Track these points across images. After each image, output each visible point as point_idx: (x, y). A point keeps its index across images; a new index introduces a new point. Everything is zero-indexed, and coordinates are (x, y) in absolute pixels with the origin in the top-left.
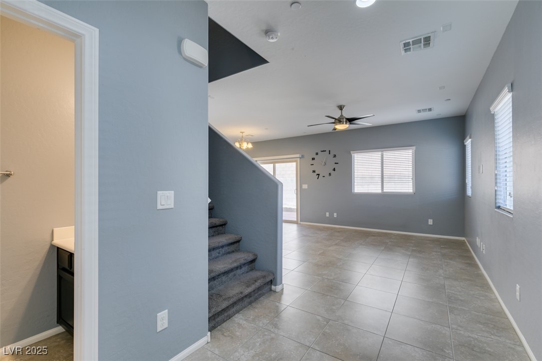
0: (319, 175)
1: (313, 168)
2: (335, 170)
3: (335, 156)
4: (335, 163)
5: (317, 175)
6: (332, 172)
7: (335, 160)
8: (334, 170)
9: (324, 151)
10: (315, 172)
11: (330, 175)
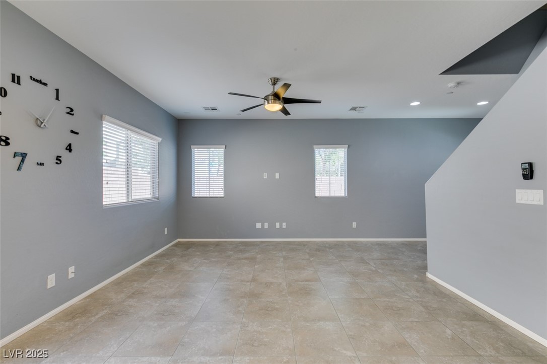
0: (24, 156)
2: (70, 150)
3: (71, 112)
4: (72, 132)
5: (17, 154)
6: (65, 155)
9: (40, 82)
10: (8, 144)
11: (59, 162)
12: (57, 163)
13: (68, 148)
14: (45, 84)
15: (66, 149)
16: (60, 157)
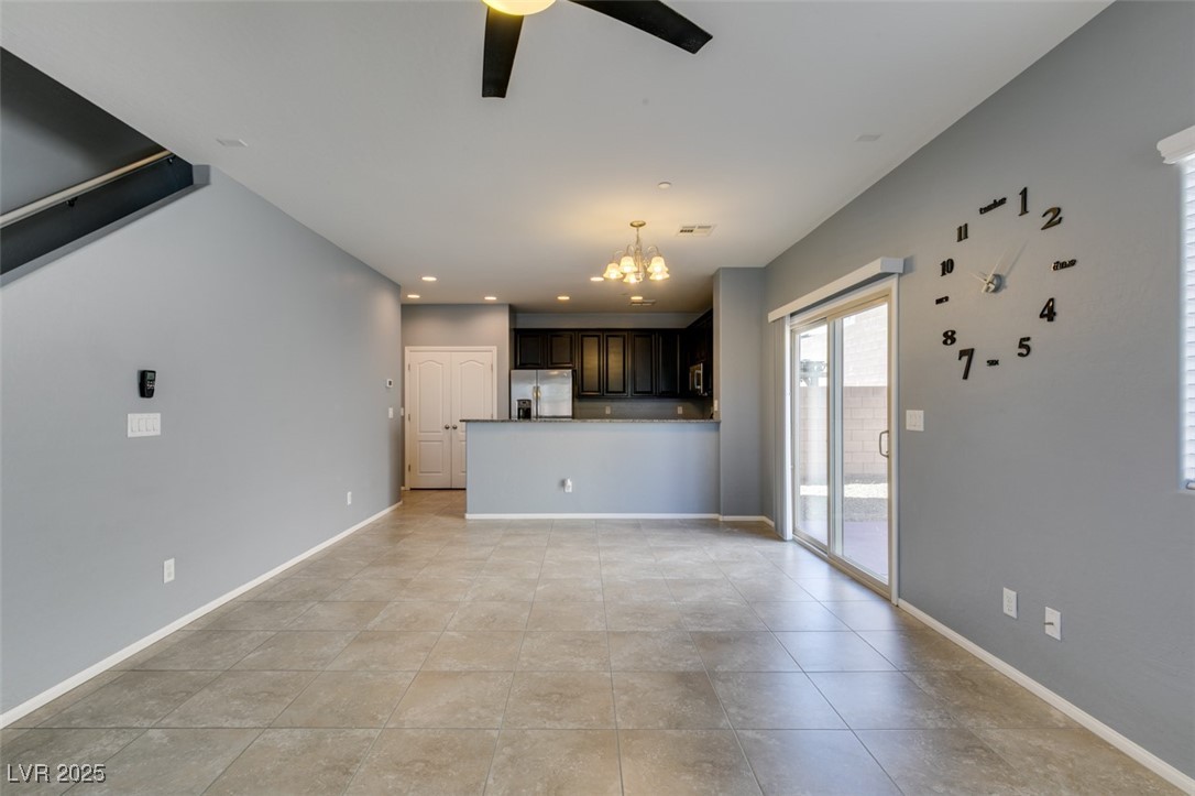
0: (968, 354)
1: (945, 318)
2: (1051, 316)
3: (1052, 218)
4: (1057, 266)
5: (962, 353)
6: (1040, 331)
7: (1058, 243)
8: (1049, 313)
9: (996, 204)
10: (953, 341)
11: (1024, 351)
12: (1021, 355)
13: (1046, 312)
14: (1003, 201)
15: (1042, 316)
16: (1028, 339)
